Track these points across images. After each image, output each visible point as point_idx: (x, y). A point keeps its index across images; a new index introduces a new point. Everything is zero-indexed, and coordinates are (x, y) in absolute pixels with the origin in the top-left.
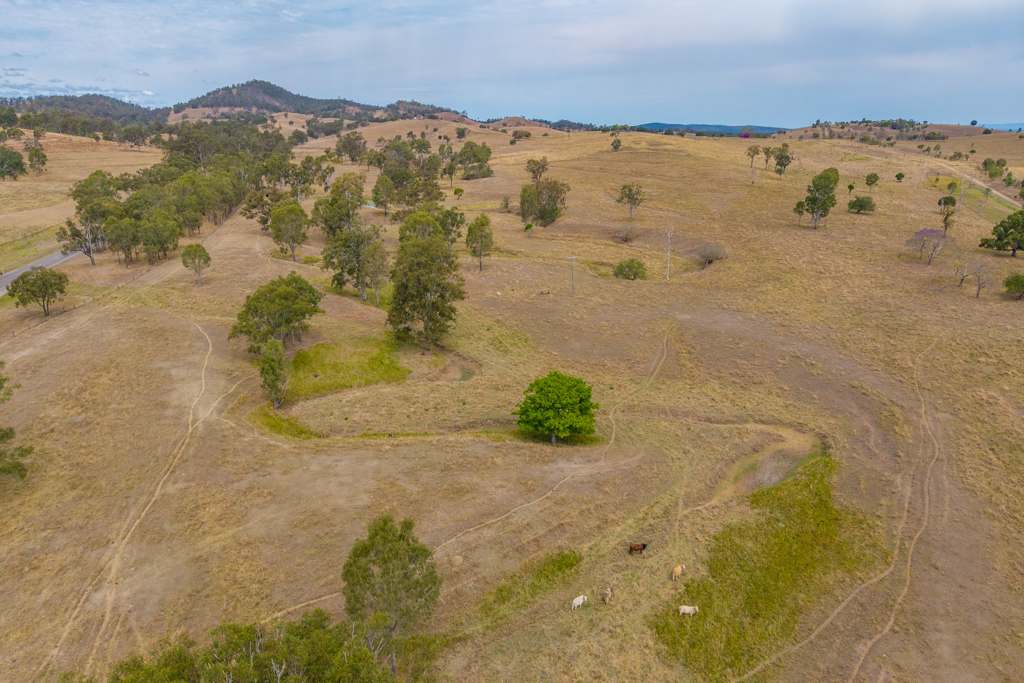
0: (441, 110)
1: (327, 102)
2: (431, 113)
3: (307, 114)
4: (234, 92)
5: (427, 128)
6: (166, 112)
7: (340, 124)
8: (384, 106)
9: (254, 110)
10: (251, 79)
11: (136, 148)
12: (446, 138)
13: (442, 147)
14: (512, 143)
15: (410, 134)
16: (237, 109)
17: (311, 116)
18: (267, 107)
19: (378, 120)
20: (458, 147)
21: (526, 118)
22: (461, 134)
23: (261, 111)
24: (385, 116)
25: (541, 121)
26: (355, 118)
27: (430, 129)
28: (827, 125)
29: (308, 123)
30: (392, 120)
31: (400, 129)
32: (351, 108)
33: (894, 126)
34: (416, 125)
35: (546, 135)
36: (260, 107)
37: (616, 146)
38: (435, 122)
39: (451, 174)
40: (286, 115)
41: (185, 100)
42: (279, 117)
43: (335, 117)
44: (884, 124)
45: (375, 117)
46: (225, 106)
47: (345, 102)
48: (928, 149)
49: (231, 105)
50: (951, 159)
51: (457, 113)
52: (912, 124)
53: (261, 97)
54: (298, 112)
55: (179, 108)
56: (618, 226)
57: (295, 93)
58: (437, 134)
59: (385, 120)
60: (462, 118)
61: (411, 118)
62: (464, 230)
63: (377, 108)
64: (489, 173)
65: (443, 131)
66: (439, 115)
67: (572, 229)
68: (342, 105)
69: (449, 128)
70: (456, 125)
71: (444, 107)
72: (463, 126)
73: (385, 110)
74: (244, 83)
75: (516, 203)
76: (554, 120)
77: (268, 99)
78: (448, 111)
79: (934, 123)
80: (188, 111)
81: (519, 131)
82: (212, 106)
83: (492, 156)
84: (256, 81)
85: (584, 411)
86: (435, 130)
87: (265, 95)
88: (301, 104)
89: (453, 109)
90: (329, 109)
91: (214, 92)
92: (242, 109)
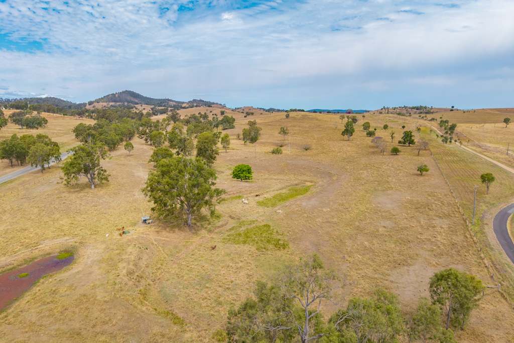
0: (213, 103)
1: (159, 100)
2: (209, 105)
3: (151, 105)
4: (117, 95)
5: (207, 110)
6: (85, 105)
7: (167, 109)
8: (187, 101)
9: (126, 104)
10: (124, 90)
11: (81, 118)
12: (215, 115)
13: (214, 118)
14: (245, 117)
15: (199, 113)
16: (118, 104)
17: (153, 106)
18: (132, 102)
19: (184, 108)
20: (220, 118)
21: (254, 107)
22: (222, 113)
23: (130, 104)
24: (187, 106)
25: (261, 109)
26: (173, 107)
27: (209, 112)
28: (388, 108)
29: (152, 109)
30: (191, 107)
31: (195, 111)
32: (171, 103)
33: (417, 108)
34: (203, 110)
35: (261, 114)
36: (128, 102)
37: (287, 116)
38: (210, 108)
39: (217, 127)
40: (141, 106)
41: (93, 100)
42: (139, 106)
43: (164, 106)
44: (413, 108)
45: (183, 106)
46: (112, 102)
47: (169, 100)
48: (423, 117)
49: (115, 101)
50: (430, 120)
51: (221, 105)
52: (425, 108)
53: (129, 98)
54: (147, 104)
55: (91, 103)
56: (279, 142)
57: (145, 96)
58: (212, 113)
59: (187, 108)
60: (224, 106)
61: (199, 106)
62: (220, 140)
63: (184, 103)
64: (233, 127)
65: (214, 112)
66: (213, 106)
67: (262, 143)
68: (167, 101)
69: (217, 111)
70: (220, 110)
71: (215, 102)
72: (223, 110)
73: (188, 103)
74: (121, 91)
75: (241, 137)
76: (267, 108)
77: (132, 99)
78: (217, 104)
79: (436, 107)
80: (95, 104)
81: (248, 112)
82: (106, 102)
83: (235, 121)
84: (127, 91)
85: (249, 173)
86: (211, 112)
87: (132, 97)
88: (148, 101)
89: (219, 103)
90: (161, 103)
91: (107, 96)
92: (120, 103)
